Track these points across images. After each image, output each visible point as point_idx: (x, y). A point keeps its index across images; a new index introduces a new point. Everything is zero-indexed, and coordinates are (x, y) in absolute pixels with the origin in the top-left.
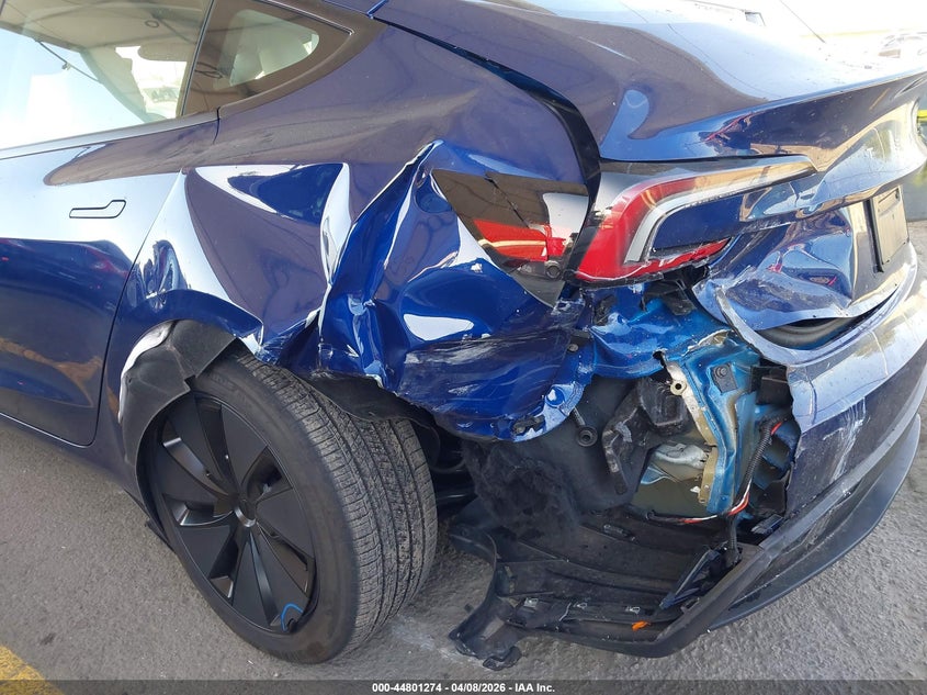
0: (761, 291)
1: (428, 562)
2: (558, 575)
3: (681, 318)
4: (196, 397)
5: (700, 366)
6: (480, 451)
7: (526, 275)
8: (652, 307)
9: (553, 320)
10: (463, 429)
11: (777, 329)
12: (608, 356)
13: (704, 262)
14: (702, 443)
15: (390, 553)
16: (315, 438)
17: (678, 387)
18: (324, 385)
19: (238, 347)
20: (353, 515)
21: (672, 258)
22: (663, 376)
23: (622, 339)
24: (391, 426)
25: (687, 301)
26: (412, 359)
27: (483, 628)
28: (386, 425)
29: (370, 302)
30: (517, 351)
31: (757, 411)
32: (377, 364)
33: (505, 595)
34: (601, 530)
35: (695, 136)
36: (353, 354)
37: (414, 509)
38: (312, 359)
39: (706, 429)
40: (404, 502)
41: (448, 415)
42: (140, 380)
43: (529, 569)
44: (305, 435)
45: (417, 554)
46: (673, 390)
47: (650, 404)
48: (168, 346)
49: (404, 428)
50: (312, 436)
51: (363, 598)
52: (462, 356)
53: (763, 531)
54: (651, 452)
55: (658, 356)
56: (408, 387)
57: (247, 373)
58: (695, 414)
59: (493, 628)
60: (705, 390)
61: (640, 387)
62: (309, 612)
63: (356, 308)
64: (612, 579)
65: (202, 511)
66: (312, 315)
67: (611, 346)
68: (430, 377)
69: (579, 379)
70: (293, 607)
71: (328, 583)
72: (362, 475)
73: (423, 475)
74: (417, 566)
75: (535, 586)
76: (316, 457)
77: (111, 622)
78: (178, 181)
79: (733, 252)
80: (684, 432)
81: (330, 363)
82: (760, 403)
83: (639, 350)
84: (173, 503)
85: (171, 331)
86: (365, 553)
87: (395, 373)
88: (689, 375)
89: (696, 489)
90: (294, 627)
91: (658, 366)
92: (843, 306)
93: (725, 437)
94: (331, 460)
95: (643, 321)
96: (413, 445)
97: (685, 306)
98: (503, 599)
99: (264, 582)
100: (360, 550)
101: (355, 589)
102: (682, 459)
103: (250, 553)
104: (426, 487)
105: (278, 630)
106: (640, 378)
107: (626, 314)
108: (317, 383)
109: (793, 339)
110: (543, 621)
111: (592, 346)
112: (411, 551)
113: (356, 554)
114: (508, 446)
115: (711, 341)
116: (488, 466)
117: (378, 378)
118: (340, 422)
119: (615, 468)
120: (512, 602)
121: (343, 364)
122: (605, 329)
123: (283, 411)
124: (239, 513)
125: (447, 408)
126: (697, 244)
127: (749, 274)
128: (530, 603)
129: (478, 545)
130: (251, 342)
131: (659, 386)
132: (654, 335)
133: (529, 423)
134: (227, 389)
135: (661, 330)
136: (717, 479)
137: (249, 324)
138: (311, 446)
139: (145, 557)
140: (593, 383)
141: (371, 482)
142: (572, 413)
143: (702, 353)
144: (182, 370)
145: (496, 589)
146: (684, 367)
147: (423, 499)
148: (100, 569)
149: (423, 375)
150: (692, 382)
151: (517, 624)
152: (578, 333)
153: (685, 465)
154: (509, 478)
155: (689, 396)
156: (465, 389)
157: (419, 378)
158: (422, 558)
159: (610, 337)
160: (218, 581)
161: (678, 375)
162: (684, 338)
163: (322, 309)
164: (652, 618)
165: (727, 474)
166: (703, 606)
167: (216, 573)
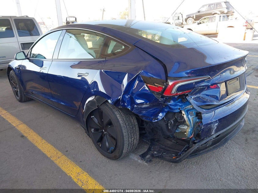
0: (200, 99)
1: (137, 143)
2: (162, 148)
3: (184, 102)
4: (99, 109)
5: (187, 111)
6: (147, 123)
7: (155, 94)
8: (179, 100)
9: (160, 101)
10: (144, 119)
11: (202, 106)
12: (170, 108)
13: (187, 93)
14: (187, 125)
15: (130, 140)
16: (118, 118)
17: (183, 115)
18: (120, 109)
19: (107, 101)
20: (124, 132)
21: (180, 93)
22: (181, 112)
23: (173, 105)
24: (132, 117)
25: (185, 99)
26: (135, 106)
27: (146, 156)
28: (131, 117)
29: (129, 96)
30: (153, 106)
31: (198, 120)
32: (130, 106)
33: (151, 151)
34: (172, 141)
35: (184, 73)
36: (126, 104)
37: (135, 133)
38: (119, 105)
39: (188, 123)
40: (133, 131)
41: (141, 116)
42: (89, 105)
43: (156, 147)
44: (117, 117)
45: (135, 141)
46: (182, 115)
47: (178, 117)
48: (94, 100)
49: (134, 118)
50: (118, 117)
51: (125, 147)
52: (144, 106)
53: (196, 142)
54: (178, 126)
55: (179, 109)
56: (135, 111)
57: (108, 106)
58: (186, 120)
59: (148, 156)
60: (188, 116)
61: (176, 114)
62: (115, 149)
63: (127, 97)
64: (172, 150)
65: (97, 130)
66: (120, 97)
67: (171, 107)
68: (138, 109)
69: (165, 112)
70: (112, 148)
71: (119, 144)
72: (126, 125)
73: (137, 127)
74: (135, 143)
75: (157, 150)
76: (118, 121)
77: (78, 149)
78: (98, 71)
79: (193, 92)
80: (184, 123)
81: (122, 106)
82: (198, 119)
83: (176, 107)
84: (91, 128)
85: (95, 97)
86: (126, 139)
87: (133, 108)
88: (185, 113)
89: (185, 133)
90: (112, 152)
91: (179, 111)
92: (217, 102)
93: (191, 124)
94: (121, 122)
95: (177, 102)
96: (135, 121)
97: (185, 100)
98: (151, 152)
99: (107, 144)
100: (125, 138)
101: (123, 145)
102: (183, 128)
103: (105, 138)
104: (137, 129)
105: (109, 153)
106: (176, 112)
107: (174, 101)
108: (119, 109)
109: (205, 108)
110: (157, 156)
111: (167, 106)
112: (134, 140)
113: (124, 139)
114: (151, 122)
115: (189, 107)
116: (148, 125)
117: (130, 109)
118: (123, 116)
119: (170, 128)
120: (152, 152)
121: (124, 106)
122: (170, 103)
123: (113, 113)
124: (104, 131)
125: (141, 115)
126: (185, 91)
127: (198, 95)
128: (155, 152)
129: (147, 141)
130: (109, 101)
131: (180, 114)
132: (179, 105)
133: (155, 119)
134: (104, 108)
135: (180, 104)
136: (189, 132)
137: (109, 98)
138: (118, 119)
139: (84, 139)
140: (168, 113)
141: (127, 127)
142: (163, 117)
143: (188, 109)
144: (96, 104)
145: (149, 149)
146: (185, 111)
147: (137, 131)
148: (75, 140)
149: (137, 109)
150: (186, 114)
151: (153, 156)
152: (164, 104)
153: (184, 129)
154: (151, 128)
155: (185, 116)
156: (144, 112)
157: (136, 109)
158: (136, 142)
159: (170, 105)
160: (98, 143)
161: (183, 112)
162: (184, 106)
163: (121, 96)
164: (177, 156)
165: (191, 131)
166: (185, 154)
167: (98, 142)
